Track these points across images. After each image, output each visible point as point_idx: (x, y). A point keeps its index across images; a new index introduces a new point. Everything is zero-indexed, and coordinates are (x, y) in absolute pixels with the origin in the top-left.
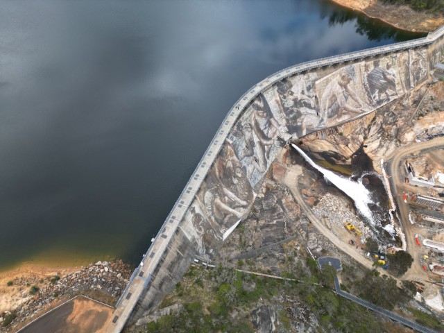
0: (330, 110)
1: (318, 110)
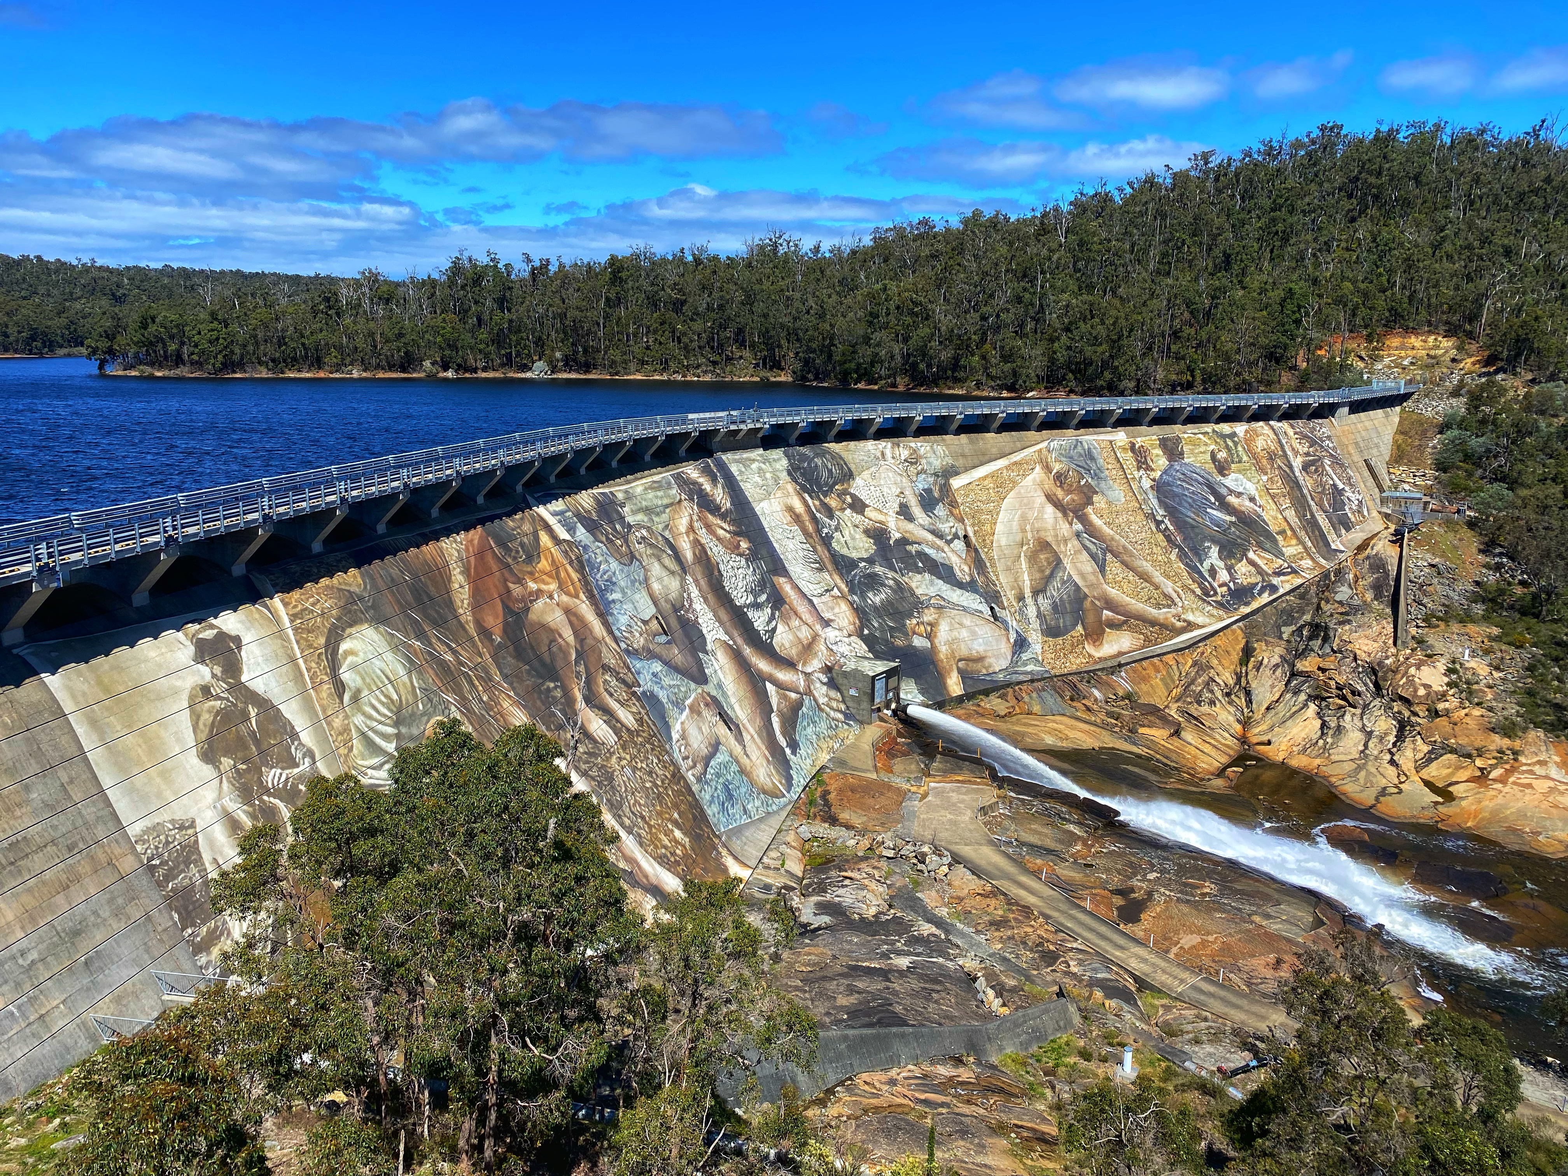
0: (1045, 603)
1: (992, 598)
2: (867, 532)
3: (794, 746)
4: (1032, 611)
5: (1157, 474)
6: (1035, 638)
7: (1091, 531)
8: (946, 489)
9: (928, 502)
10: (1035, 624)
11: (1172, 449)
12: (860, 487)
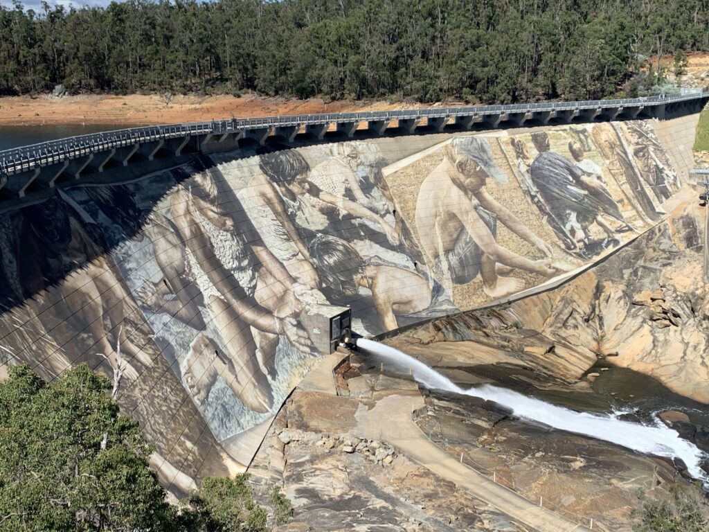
0: (454, 259)
1: (416, 257)
2: (322, 211)
3: (273, 373)
4: (445, 265)
5: (531, 161)
6: (447, 285)
7: (484, 203)
8: (379, 177)
9: (366, 187)
10: (447, 274)
11: (541, 144)
12: (314, 176)
